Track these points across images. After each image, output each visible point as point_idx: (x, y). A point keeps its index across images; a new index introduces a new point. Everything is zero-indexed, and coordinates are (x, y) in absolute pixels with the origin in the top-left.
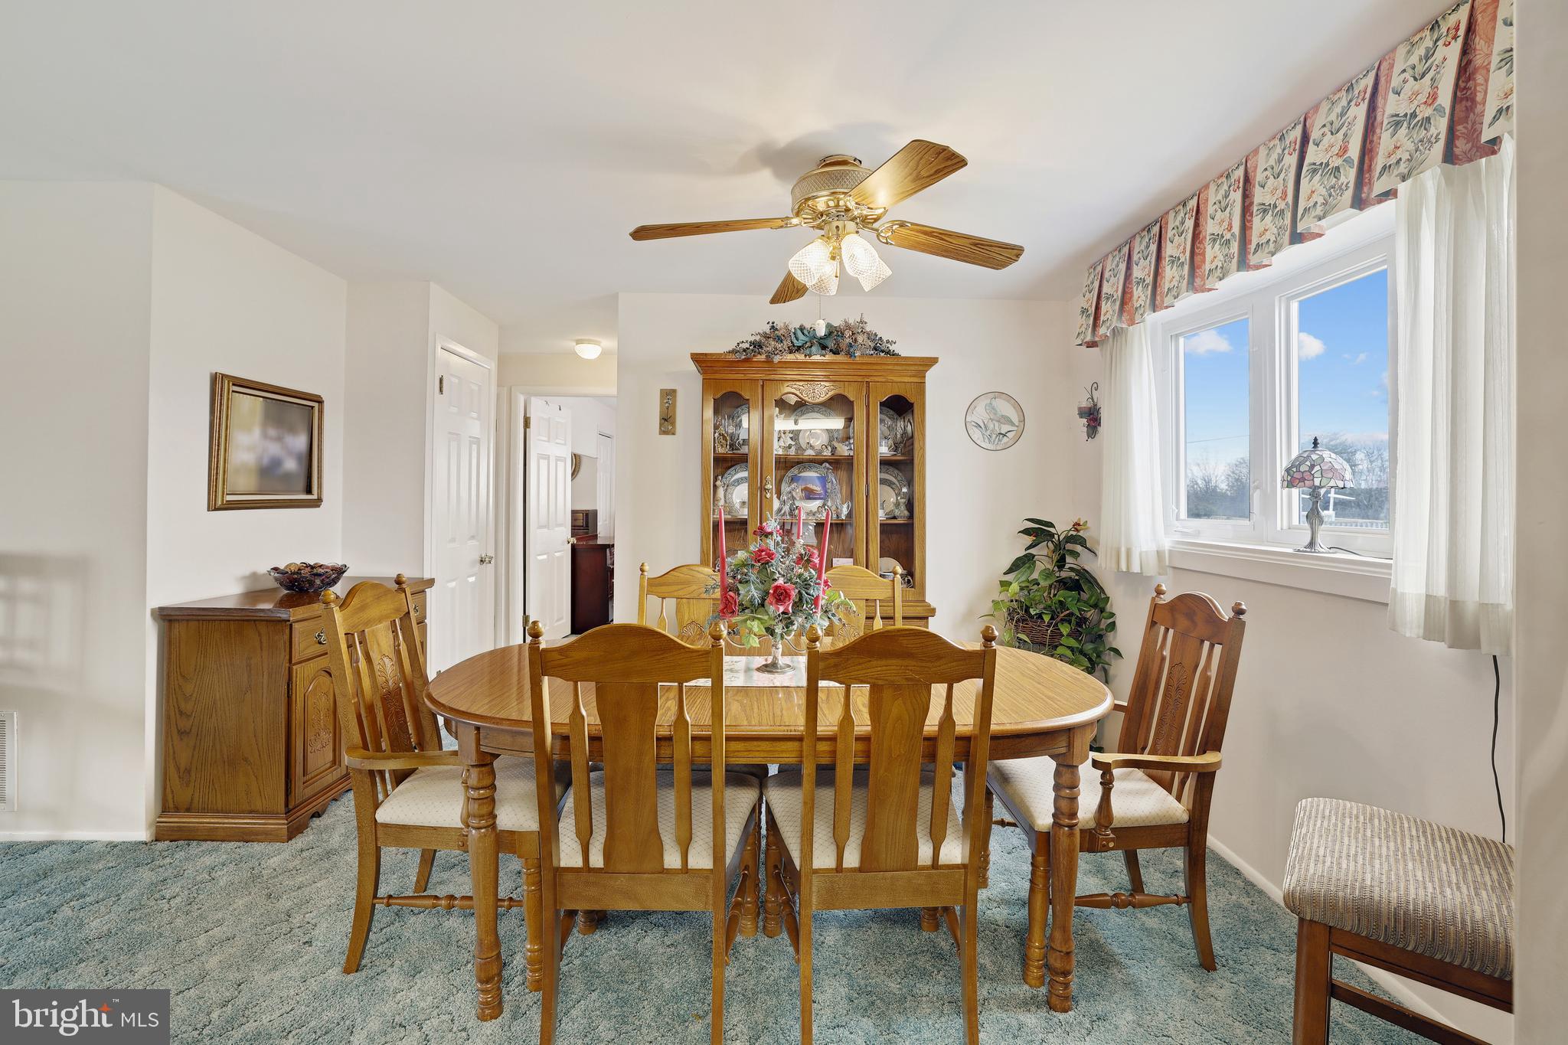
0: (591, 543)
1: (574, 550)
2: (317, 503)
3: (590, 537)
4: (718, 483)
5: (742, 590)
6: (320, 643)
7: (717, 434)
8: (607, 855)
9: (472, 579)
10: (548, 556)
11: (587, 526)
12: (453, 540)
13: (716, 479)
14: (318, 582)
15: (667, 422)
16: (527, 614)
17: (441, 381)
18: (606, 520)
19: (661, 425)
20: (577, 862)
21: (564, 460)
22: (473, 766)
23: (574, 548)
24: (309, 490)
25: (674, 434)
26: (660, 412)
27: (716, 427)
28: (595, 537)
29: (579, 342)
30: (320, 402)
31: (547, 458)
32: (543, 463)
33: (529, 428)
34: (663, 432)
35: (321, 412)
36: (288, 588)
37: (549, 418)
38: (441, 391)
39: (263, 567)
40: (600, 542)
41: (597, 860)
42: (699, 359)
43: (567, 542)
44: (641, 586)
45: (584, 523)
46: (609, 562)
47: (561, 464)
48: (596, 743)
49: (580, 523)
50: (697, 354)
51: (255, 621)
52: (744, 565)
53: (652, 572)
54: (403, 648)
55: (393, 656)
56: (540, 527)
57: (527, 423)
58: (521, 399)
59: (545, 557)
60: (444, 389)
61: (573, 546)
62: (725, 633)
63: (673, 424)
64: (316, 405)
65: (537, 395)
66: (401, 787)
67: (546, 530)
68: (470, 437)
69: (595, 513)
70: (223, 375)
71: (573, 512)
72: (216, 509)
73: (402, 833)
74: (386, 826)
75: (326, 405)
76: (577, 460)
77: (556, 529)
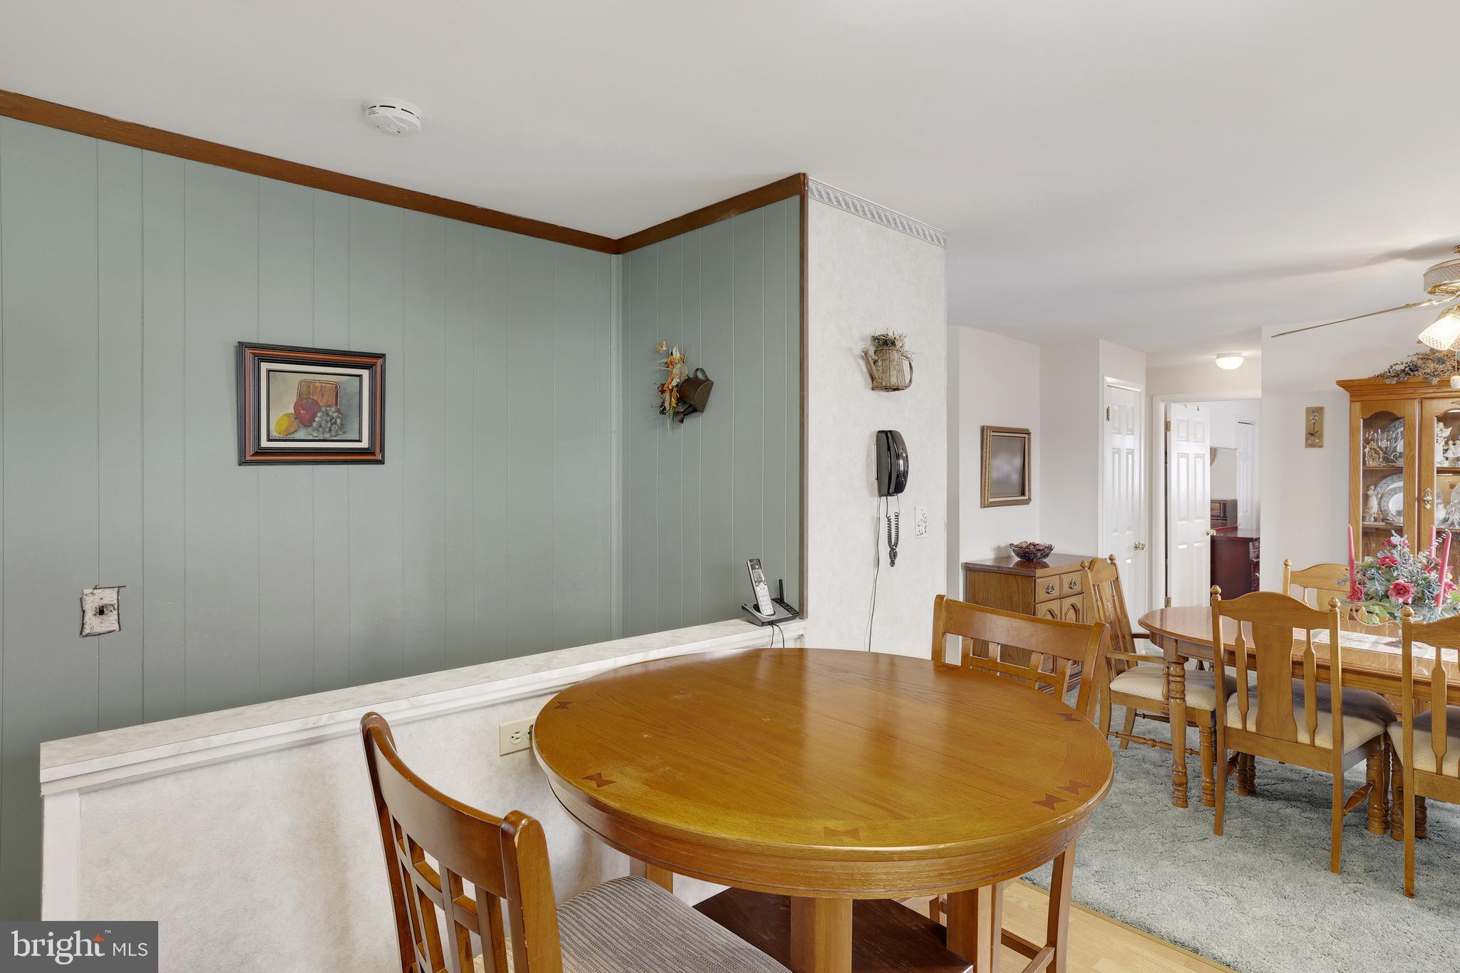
0: (1230, 535)
1: (1213, 541)
2: (1027, 502)
3: (1228, 528)
4: (1370, 492)
5: (1369, 584)
6: (1048, 593)
7: (1367, 450)
8: (1258, 724)
9: (1129, 561)
10: (1188, 546)
11: (1225, 516)
12: (1116, 530)
13: (1367, 488)
14: (1039, 555)
15: (1314, 435)
16: (1168, 596)
17: (1108, 410)
18: (1247, 511)
19: (1307, 439)
20: (1239, 726)
21: (1203, 456)
22: (1173, 663)
23: (1213, 540)
24: (1023, 494)
25: (1321, 447)
26: (1306, 428)
27: (1367, 441)
28: (1235, 529)
29: (1219, 356)
30: (1029, 434)
31: (1186, 456)
32: (1183, 461)
33: (1169, 431)
34: (1309, 445)
35: (1029, 440)
36: (1021, 557)
37: (1188, 420)
38: (1108, 418)
39: (1004, 542)
40: (1240, 534)
41: (1251, 727)
42: (1344, 385)
43: (1205, 534)
44: (1286, 577)
45: (1224, 514)
46: (1252, 555)
47: (1200, 461)
48: (1252, 660)
49: (1217, 513)
50: (1343, 381)
51: (1015, 575)
52: (1371, 566)
53: (1295, 566)
54: (1116, 598)
55: (1111, 602)
56: (1181, 519)
57: (1167, 426)
58: (1162, 406)
59: (1185, 546)
60: (1110, 417)
61: (1212, 537)
62: (1339, 604)
63: (1321, 437)
64: (1026, 436)
65: (1174, 402)
66: (1120, 676)
67: (1185, 522)
68: (1127, 449)
69: (1234, 503)
70: (987, 427)
71: (1213, 502)
72: (984, 507)
73: (1124, 697)
74: (1117, 693)
75: (1032, 435)
76: (1214, 452)
77: (1196, 521)
